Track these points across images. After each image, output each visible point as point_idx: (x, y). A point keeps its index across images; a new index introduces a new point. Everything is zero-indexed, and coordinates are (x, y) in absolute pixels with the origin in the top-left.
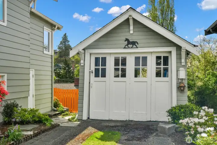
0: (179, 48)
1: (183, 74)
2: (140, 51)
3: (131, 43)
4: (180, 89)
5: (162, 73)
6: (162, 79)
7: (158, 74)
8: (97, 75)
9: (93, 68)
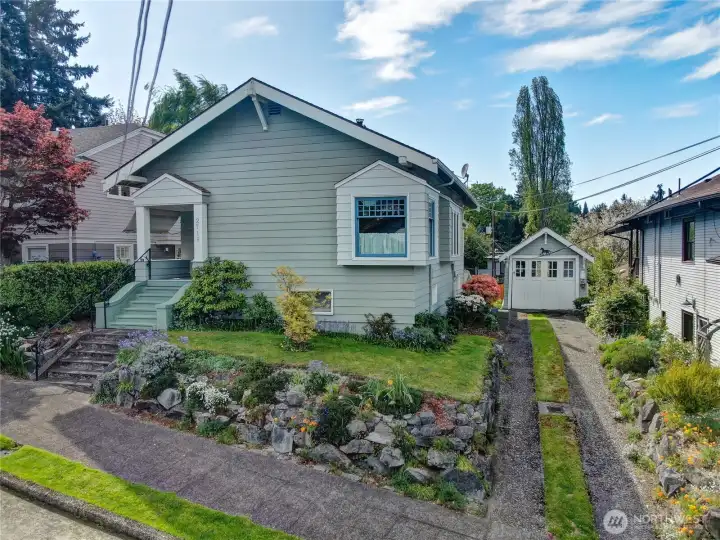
0: (581, 257)
1: (584, 276)
2: (553, 258)
3: (545, 252)
4: (582, 286)
5: (568, 273)
6: (568, 278)
7: (565, 275)
8: (518, 275)
9: (515, 269)
